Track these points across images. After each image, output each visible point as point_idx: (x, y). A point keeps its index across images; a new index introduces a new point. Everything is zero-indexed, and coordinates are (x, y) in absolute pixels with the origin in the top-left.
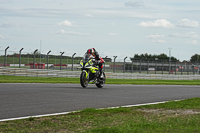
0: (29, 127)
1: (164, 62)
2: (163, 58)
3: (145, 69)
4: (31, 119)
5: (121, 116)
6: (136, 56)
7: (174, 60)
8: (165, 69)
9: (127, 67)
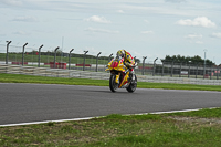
0: (48, 132)
1: (198, 66)
2: (197, 61)
3: (177, 72)
4: (50, 124)
5: (150, 123)
6: (168, 58)
7: (209, 63)
8: (200, 73)
9: (157, 70)
